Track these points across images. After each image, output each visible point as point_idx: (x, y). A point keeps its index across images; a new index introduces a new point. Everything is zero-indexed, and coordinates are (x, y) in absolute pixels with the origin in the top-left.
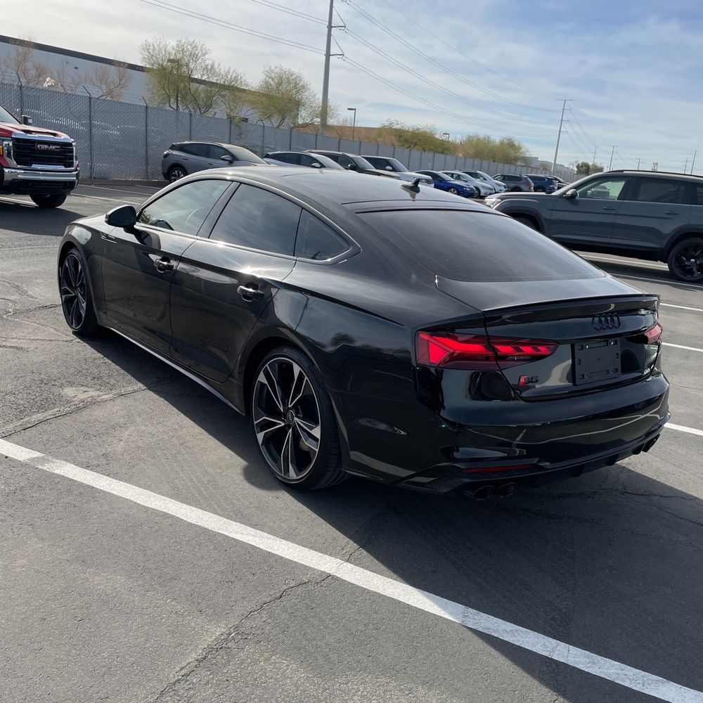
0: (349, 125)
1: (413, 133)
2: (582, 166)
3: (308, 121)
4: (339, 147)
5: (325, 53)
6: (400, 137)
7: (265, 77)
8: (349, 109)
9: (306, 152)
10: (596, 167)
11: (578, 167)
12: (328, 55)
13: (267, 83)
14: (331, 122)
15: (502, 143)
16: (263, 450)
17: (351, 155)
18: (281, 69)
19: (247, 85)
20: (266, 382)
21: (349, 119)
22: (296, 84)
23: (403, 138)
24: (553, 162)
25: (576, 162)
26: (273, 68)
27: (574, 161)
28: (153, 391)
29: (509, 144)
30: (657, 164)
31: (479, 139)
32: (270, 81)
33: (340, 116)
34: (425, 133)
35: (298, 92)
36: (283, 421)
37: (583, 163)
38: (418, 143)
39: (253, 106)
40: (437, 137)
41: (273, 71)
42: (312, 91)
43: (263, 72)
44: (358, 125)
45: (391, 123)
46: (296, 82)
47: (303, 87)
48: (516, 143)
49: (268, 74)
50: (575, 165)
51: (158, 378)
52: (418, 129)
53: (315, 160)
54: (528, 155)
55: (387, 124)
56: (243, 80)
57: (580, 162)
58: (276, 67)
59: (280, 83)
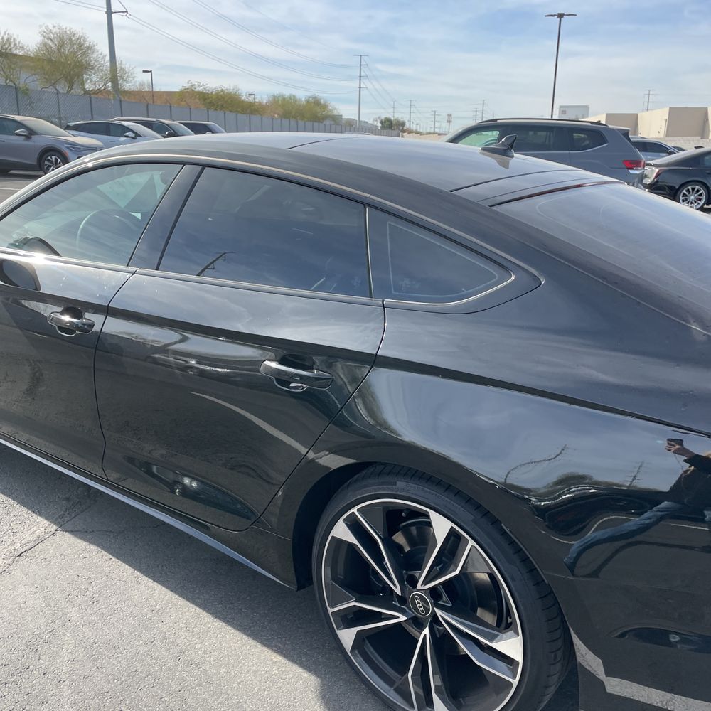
0: (147, 89)
1: (217, 94)
2: (385, 122)
3: (101, 86)
4: (148, 114)
5: (106, 10)
6: (205, 100)
7: (42, 38)
8: (144, 71)
9: (113, 120)
10: (398, 121)
11: (381, 122)
12: (109, 13)
13: (45, 44)
14: (127, 86)
15: (308, 101)
16: (357, 661)
17: (167, 122)
18: (60, 28)
19: (22, 48)
20: (352, 539)
21: (146, 82)
22: (81, 45)
23: (208, 101)
24: (357, 119)
25: (379, 118)
26: (51, 28)
27: (377, 117)
28: (71, 532)
29: (314, 103)
30: (451, 115)
31: (284, 99)
32: (49, 42)
33: (136, 80)
34: (230, 94)
35: (83, 54)
36: (403, 612)
37: (386, 118)
38: (224, 106)
39: (33, 72)
40: (243, 98)
41: (51, 31)
42: (100, 52)
43: (40, 33)
44: (156, 89)
45: (193, 86)
46: (80, 42)
47: (89, 48)
48: (322, 102)
49: (46, 34)
50: (379, 121)
51: (68, 499)
52: (222, 90)
53: (128, 129)
54: (335, 113)
55: (188, 86)
56: (17, 42)
57: (383, 117)
58: (54, 27)
59: (61, 45)
